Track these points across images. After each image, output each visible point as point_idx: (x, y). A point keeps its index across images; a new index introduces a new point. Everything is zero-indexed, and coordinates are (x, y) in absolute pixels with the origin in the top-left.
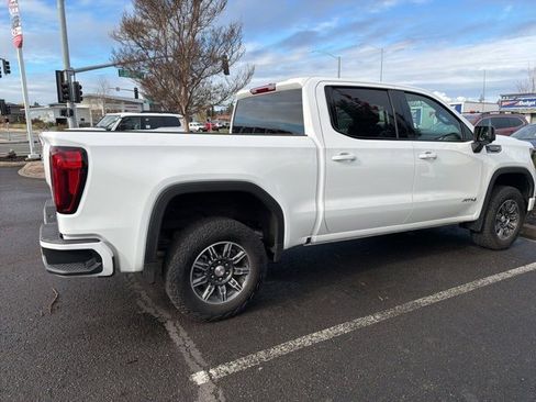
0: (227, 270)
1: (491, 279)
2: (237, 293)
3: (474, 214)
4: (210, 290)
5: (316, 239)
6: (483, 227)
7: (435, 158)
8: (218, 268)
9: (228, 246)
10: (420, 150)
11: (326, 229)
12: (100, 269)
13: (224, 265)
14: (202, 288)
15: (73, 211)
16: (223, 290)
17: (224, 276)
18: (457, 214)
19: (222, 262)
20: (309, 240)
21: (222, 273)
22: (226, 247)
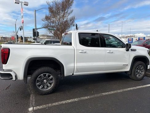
0: (47, 81)
1: (129, 89)
2: (50, 88)
3: (128, 69)
4: (42, 86)
5: (75, 74)
6: (131, 73)
7: (112, 52)
8: (45, 80)
9: (47, 74)
10: (107, 50)
11: (78, 71)
12: (12, 78)
13: (46, 80)
14: (39, 86)
15: (6, 64)
16: (46, 87)
17: (46, 83)
18: (122, 69)
19: (46, 79)
20: (73, 74)
21: (46, 82)
22: (47, 75)
